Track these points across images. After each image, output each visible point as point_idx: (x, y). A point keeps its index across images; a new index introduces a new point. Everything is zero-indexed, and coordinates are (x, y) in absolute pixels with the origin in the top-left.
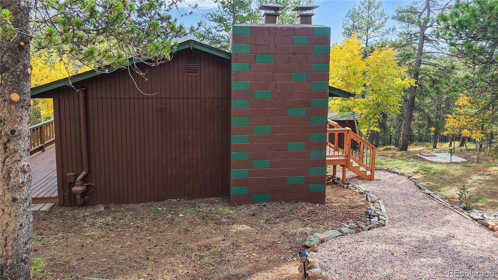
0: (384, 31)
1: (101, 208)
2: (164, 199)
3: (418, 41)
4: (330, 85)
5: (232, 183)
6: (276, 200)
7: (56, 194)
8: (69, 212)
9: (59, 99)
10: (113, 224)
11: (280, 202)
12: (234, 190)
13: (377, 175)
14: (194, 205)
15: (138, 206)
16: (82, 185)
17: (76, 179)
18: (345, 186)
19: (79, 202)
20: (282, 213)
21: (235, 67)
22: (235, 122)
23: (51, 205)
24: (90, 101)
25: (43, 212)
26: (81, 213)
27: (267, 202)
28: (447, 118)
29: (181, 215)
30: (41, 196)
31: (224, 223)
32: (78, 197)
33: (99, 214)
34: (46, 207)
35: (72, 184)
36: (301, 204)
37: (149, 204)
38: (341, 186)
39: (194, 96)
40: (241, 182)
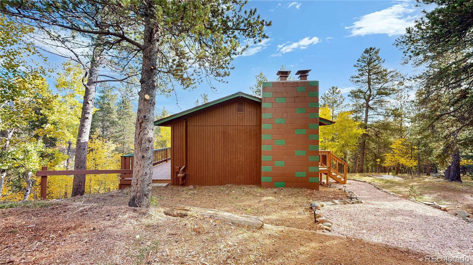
0: (343, 106)
1: (191, 187)
2: (224, 184)
3: (365, 109)
4: (320, 116)
5: (262, 174)
6: (288, 187)
7: (170, 179)
8: (175, 188)
9: (174, 126)
10: (197, 194)
11: (291, 188)
12: (264, 179)
13: (348, 182)
14: (241, 188)
15: (211, 187)
16: (183, 173)
17: (180, 170)
18: (329, 186)
19: (180, 183)
20: (293, 193)
21: (263, 105)
22: (264, 137)
23: (167, 184)
24: (188, 127)
25: (163, 187)
26: (181, 188)
27: (283, 187)
28: (386, 156)
29: (233, 192)
30: (163, 179)
31: (258, 196)
32: (180, 180)
33: (190, 189)
34: (165, 185)
35: (178, 173)
36: (304, 190)
37: (216, 186)
38: (326, 186)
39: (241, 124)
40: (267, 174)
